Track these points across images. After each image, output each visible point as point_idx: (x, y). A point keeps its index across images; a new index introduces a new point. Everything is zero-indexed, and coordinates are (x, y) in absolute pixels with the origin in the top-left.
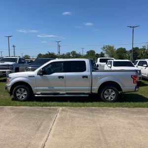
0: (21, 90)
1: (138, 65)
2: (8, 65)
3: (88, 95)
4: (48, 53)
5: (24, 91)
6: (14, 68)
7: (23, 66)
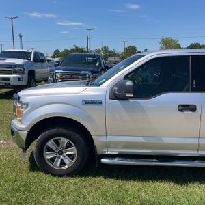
0: (57, 142)
2: (15, 66)
4: (74, 47)
5: (68, 146)
6: (26, 72)
7: (42, 67)
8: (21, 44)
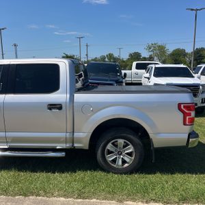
1: (202, 74)
3: (63, 154)
8: (16, 53)
